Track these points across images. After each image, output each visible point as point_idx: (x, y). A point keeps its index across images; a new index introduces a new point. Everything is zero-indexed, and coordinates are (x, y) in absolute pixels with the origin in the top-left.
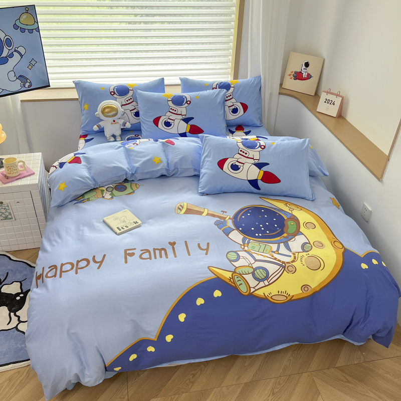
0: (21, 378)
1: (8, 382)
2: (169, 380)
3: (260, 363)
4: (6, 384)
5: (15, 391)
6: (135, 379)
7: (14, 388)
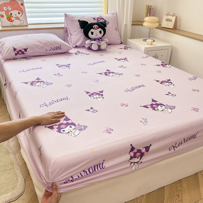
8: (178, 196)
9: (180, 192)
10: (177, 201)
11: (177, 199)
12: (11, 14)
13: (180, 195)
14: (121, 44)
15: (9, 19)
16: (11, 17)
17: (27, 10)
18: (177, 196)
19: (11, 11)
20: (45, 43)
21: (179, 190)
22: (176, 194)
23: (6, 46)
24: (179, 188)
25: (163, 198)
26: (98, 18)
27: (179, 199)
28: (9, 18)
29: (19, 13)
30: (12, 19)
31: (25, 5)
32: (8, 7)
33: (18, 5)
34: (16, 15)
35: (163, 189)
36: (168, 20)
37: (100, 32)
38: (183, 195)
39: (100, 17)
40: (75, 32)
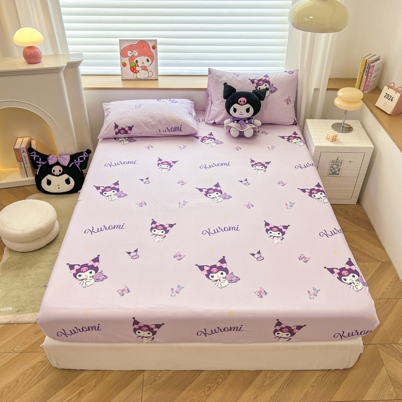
0: (44, 368)
1: (31, 370)
2: (184, 390)
3: (280, 385)
4: (30, 371)
5: (36, 380)
6: (151, 384)
7: (36, 377)
8: (210, 388)
9: (216, 386)
10: (203, 393)
11: (205, 392)
12: (137, 62)
13: (213, 389)
14: (293, 125)
18: (207, 389)
19: (137, 57)
20: (159, 121)
21: (218, 383)
22: (210, 385)
23: (109, 120)
24: (220, 380)
25: (189, 384)
26: (259, 81)
27: (207, 393)
28: (133, 68)
29: (148, 61)
30: (137, 68)
34: (143, 63)
35: (199, 373)
36: (387, 96)
37: (248, 110)
38: (217, 390)
39: (264, 78)
40: (217, 100)
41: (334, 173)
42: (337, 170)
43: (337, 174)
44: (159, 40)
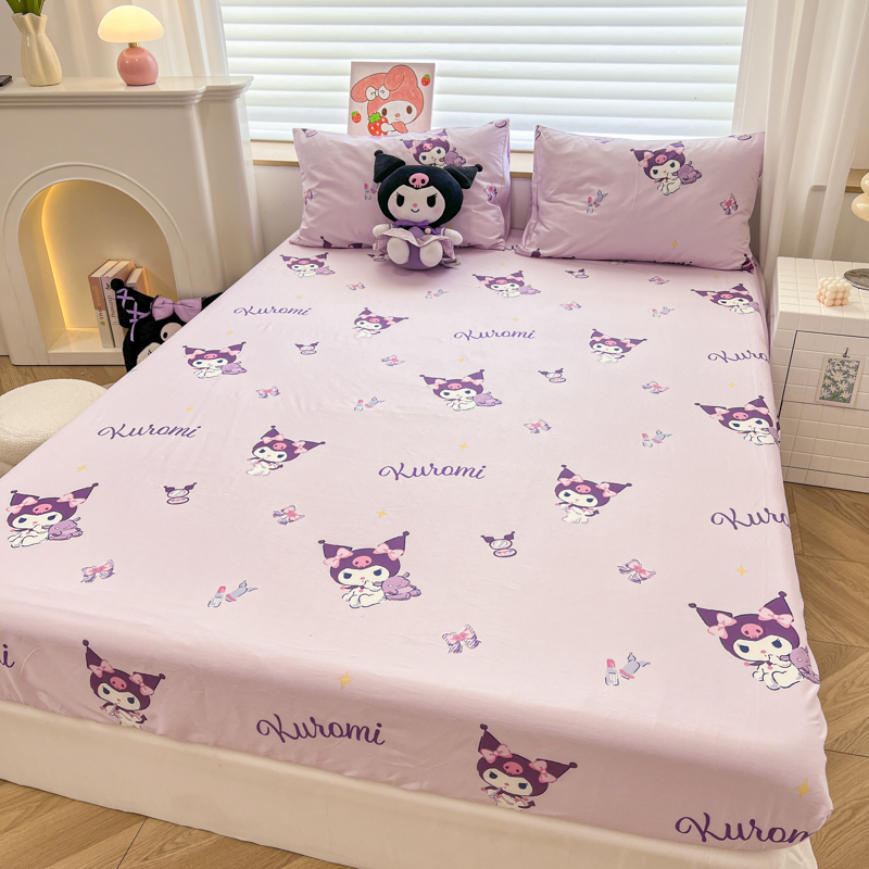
12: (385, 112)
14: (741, 269)
15: (375, 129)
16: (381, 123)
17: (436, 98)
19: (386, 101)
26: (657, 153)
28: (375, 126)
29: (409, 110)
30: (384, 127)
31: (438, 81)
32: (383, 88)
33: (411, 83)
34: (397, 115)
39: (670, 149)
41: (835, 397)
42: (843, 386)
43: (844, 401)
44: (440, 65)
